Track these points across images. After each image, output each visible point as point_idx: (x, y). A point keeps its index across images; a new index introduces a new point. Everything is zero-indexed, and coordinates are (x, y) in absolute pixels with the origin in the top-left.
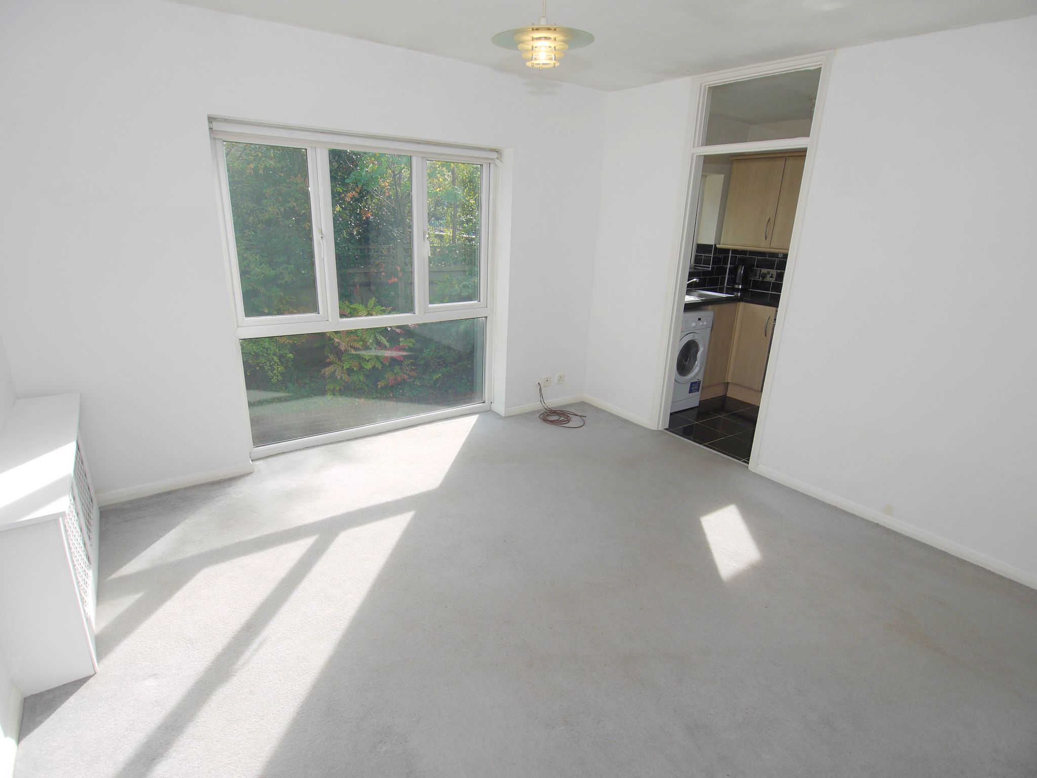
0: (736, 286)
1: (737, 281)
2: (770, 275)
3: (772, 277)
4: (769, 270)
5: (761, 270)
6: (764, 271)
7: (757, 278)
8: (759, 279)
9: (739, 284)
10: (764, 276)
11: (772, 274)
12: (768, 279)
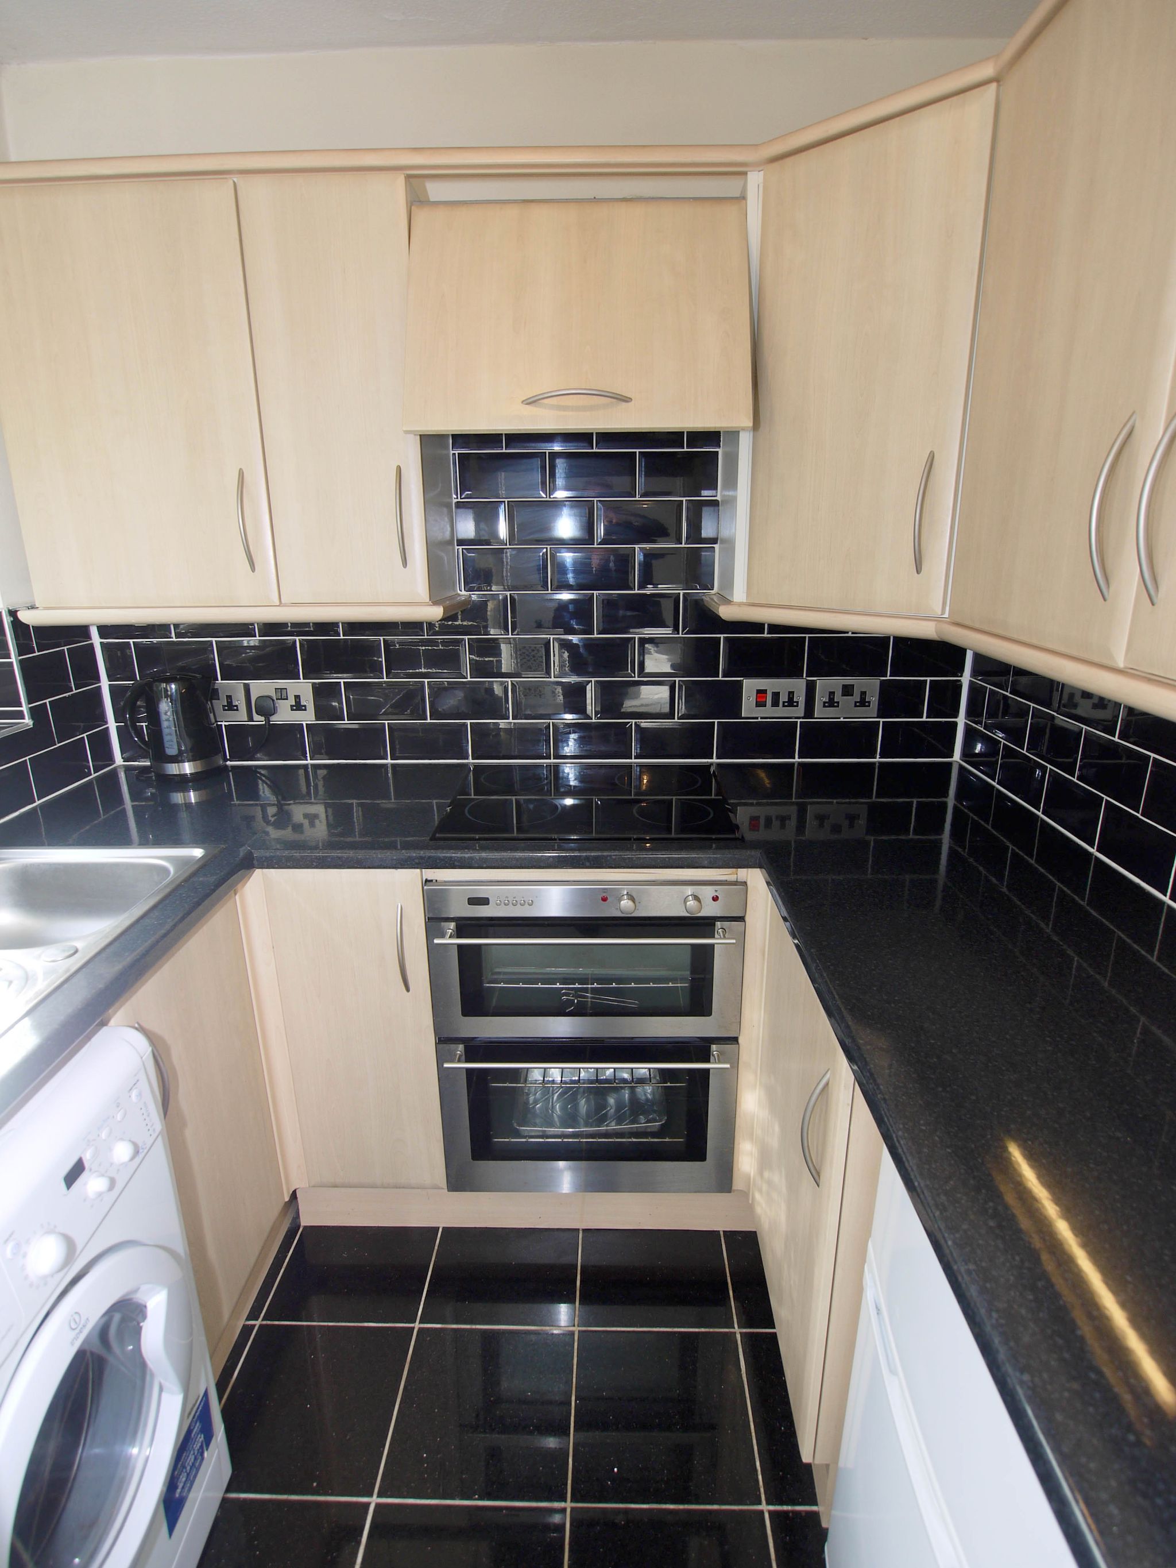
0: (173, 769)
1: (172, 750)
2: (292, 701)
3: (298, 706)
4: (281, 683)
5: (247, 690)
6: (261, 687)
7: (241, 717)
8: (251, 719)
9: (176, 759)
10: (266, 707)
11: (297, 697)
12: (284, 715)
